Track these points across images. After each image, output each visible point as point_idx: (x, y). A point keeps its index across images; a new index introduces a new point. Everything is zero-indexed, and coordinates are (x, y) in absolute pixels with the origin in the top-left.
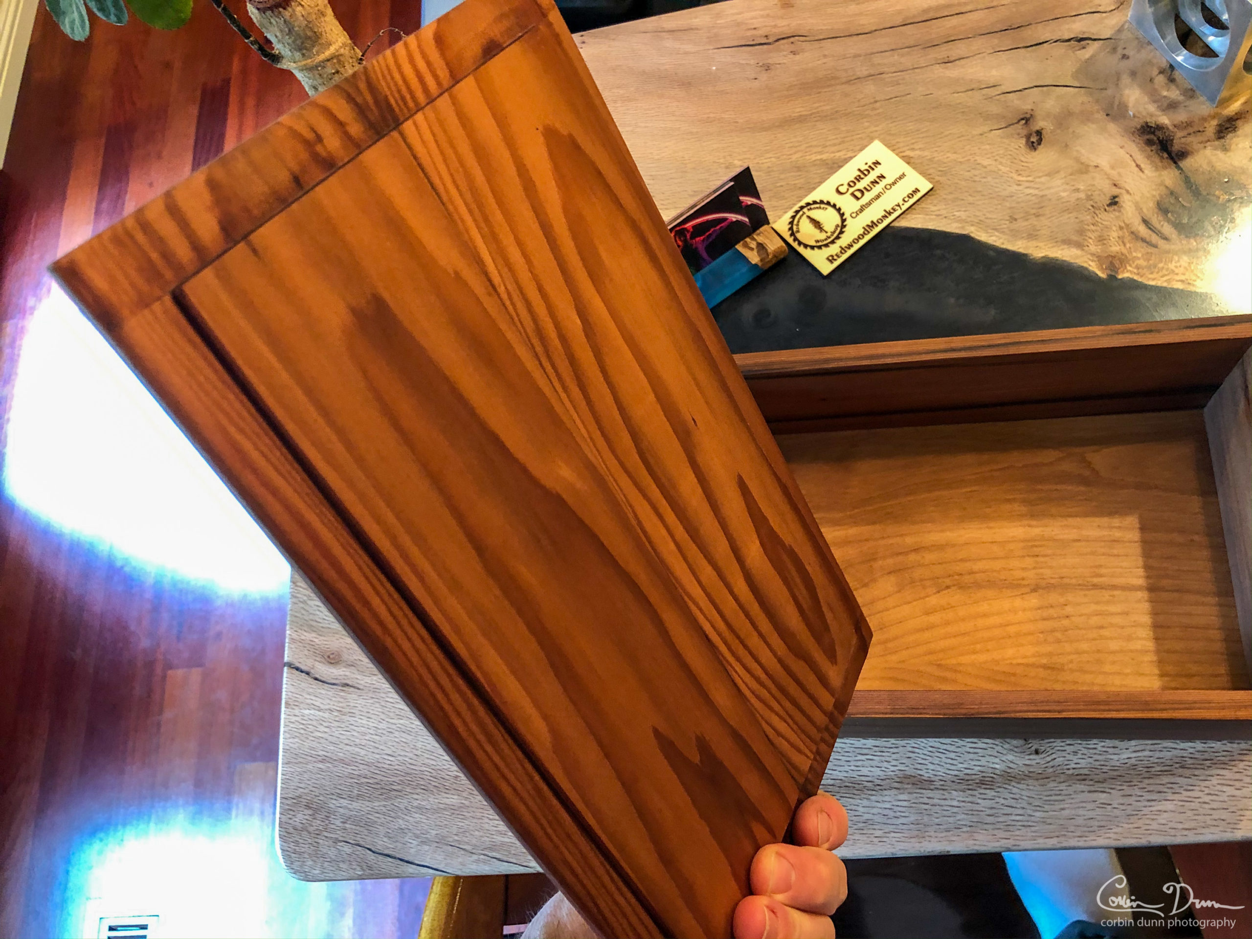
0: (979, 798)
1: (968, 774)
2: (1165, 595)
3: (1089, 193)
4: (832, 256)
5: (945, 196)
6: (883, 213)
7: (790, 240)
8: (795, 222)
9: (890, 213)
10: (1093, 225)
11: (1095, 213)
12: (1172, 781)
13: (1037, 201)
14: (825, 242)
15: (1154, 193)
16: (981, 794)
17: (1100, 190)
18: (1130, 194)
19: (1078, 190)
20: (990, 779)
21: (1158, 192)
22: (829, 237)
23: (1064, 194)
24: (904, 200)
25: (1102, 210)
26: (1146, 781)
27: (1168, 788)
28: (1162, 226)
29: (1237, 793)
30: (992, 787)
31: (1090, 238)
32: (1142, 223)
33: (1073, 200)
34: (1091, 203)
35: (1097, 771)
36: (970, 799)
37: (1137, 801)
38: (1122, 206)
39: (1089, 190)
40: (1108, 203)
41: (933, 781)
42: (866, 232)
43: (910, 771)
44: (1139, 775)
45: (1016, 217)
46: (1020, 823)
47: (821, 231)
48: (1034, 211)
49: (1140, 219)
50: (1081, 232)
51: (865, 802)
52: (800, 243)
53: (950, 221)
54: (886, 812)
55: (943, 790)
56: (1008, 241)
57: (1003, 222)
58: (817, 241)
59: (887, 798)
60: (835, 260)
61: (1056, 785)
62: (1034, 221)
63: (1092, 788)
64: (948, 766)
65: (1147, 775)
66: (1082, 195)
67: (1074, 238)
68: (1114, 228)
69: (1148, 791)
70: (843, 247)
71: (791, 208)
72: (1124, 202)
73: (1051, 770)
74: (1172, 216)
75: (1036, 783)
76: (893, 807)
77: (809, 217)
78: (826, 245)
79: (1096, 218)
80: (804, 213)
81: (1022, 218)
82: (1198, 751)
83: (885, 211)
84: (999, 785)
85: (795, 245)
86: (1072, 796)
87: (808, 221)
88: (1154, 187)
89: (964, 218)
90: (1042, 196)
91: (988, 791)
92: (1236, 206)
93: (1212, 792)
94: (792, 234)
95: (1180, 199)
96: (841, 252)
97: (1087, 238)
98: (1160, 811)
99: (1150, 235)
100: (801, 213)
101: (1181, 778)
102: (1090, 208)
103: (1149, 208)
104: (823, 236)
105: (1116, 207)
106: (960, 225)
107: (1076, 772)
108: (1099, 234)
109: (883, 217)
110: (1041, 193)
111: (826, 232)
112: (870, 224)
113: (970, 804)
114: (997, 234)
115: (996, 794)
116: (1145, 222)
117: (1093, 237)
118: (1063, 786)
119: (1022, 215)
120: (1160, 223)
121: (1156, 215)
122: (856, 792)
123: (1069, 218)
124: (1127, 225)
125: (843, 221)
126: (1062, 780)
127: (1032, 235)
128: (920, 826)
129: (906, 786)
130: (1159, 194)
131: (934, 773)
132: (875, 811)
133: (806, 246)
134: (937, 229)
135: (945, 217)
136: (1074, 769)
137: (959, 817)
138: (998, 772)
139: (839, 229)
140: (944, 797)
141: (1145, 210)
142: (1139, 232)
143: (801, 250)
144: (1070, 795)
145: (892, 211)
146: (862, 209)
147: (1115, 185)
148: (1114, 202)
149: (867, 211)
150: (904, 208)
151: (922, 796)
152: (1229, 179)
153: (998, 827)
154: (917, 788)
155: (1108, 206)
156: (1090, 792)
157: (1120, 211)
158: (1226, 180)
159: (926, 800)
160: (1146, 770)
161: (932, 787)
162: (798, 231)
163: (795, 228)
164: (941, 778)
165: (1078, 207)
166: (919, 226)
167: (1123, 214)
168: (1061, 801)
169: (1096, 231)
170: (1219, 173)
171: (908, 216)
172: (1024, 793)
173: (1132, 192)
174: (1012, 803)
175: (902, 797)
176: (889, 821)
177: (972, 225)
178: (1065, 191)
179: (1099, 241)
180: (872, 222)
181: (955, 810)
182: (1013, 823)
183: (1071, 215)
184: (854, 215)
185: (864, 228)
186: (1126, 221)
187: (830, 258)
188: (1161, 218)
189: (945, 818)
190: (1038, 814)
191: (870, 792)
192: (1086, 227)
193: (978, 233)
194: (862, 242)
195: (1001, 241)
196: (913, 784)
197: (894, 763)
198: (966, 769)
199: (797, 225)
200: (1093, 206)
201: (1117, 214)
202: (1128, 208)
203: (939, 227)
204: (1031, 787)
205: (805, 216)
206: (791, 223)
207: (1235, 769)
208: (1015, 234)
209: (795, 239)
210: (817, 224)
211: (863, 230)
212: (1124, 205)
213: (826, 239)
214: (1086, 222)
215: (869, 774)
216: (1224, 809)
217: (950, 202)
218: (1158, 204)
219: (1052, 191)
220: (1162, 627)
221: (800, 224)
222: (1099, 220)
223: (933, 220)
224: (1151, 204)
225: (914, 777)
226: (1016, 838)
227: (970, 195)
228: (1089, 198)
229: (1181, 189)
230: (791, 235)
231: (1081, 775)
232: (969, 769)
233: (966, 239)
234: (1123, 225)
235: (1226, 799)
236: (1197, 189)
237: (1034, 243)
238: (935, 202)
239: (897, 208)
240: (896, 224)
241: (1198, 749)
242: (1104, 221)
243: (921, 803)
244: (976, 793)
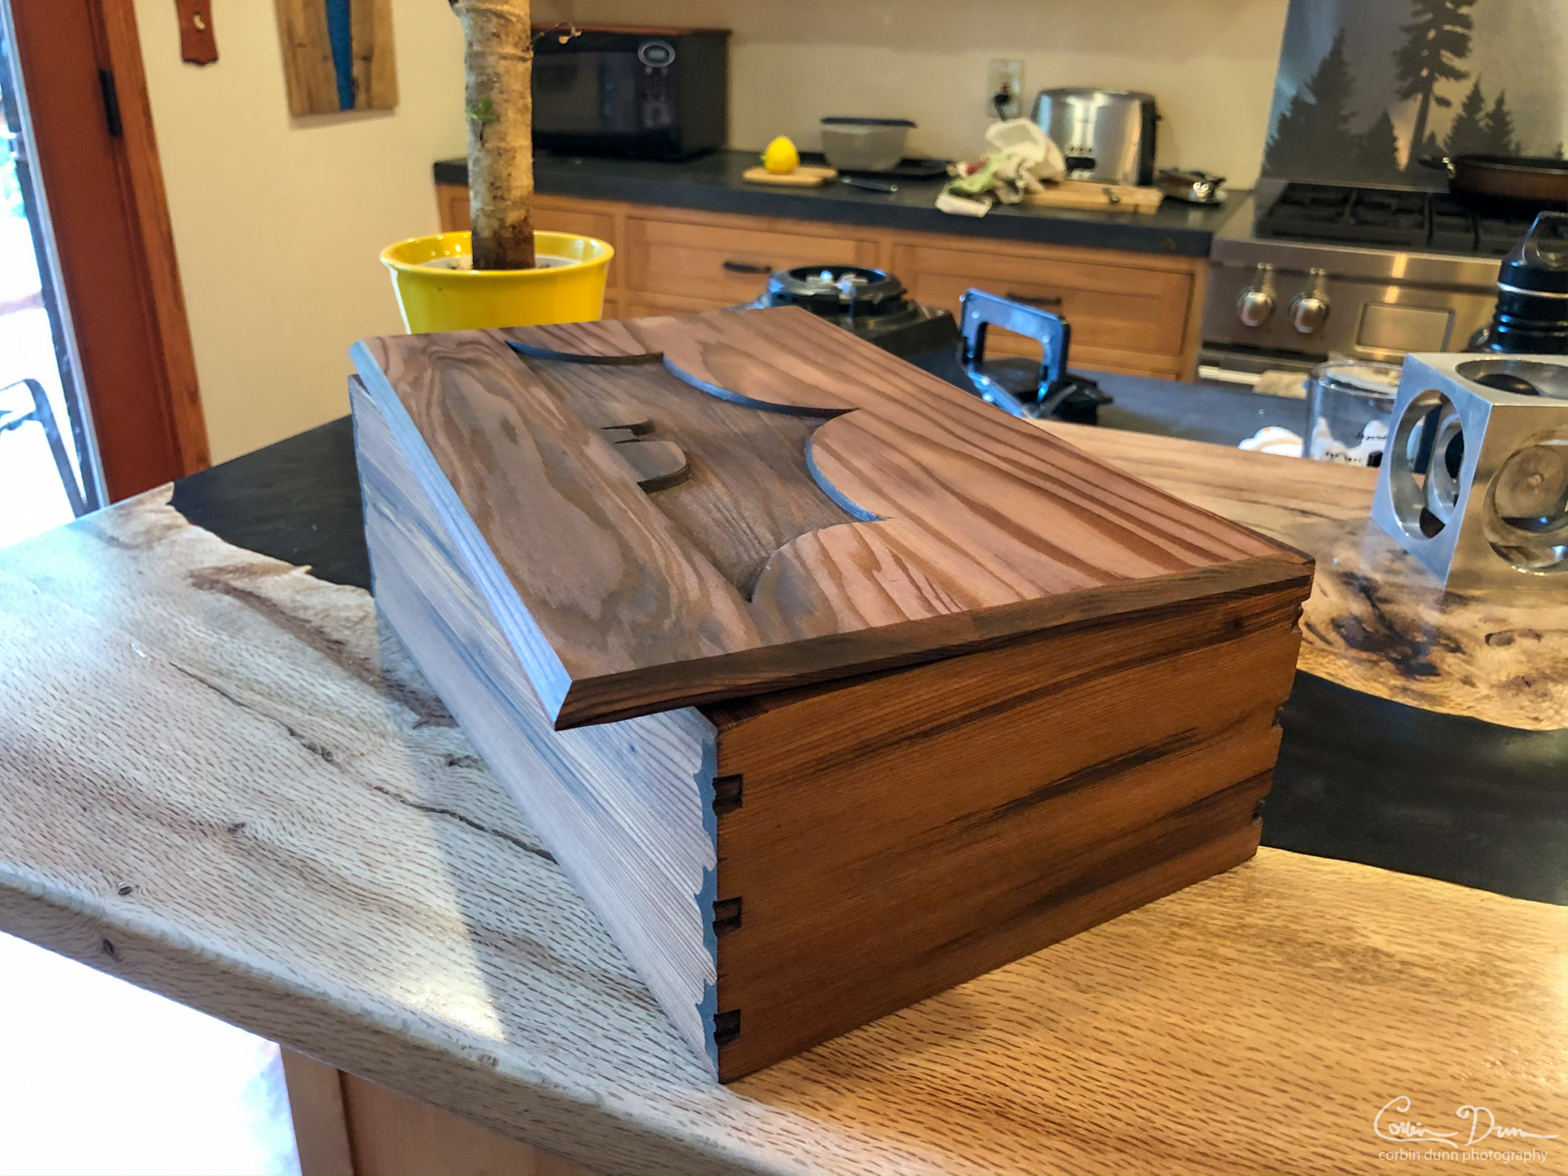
0: (615, 1012)
1: (626, 977)
16: (622, 1007)
26: (921, 1106)
27: (952, 1130)
30: (649, 1007)
35: (842, 1059)
36: (602, 1007)
37: (882, 1125)
41: (563, 963)
43: (539, 937)
44: (913, 1093)
46: (651, 1069)
51: (437, 943)
54: (451, 967)
55: (569, 978)
63: (814, 1075)
64: (605, 956)
69: (913, 1121)
82: (1044, 1105)
91: (636, 1009)
101: (989, 1128)
113: (592, 1013)
115: (645, 1015)
122: (434, 926)
129: (516, 952)
132: (438, 959)
137: (558, 1020)
140: (561, 988)
151: (527, 971)
153: (609, 1058)
154: (529, 960)
159: (527, 979)
160: (929, 1090)
161: (554, 968)
164: (580, 964)
174: (663, 1037)
175: (498, 961)
181: (561, 1009)
182: (640, 1064)
189: (535, 1012)
191: (455, 934)
196: (530, 953)
197: (527, 919)
198: (629, 969)
207: (1099, 1157)
215: (478, 916)
225: (540, 946)
226: (626, 1085)
241: (1046, 1101)
243: (515, 978)
244: (614, 1002)
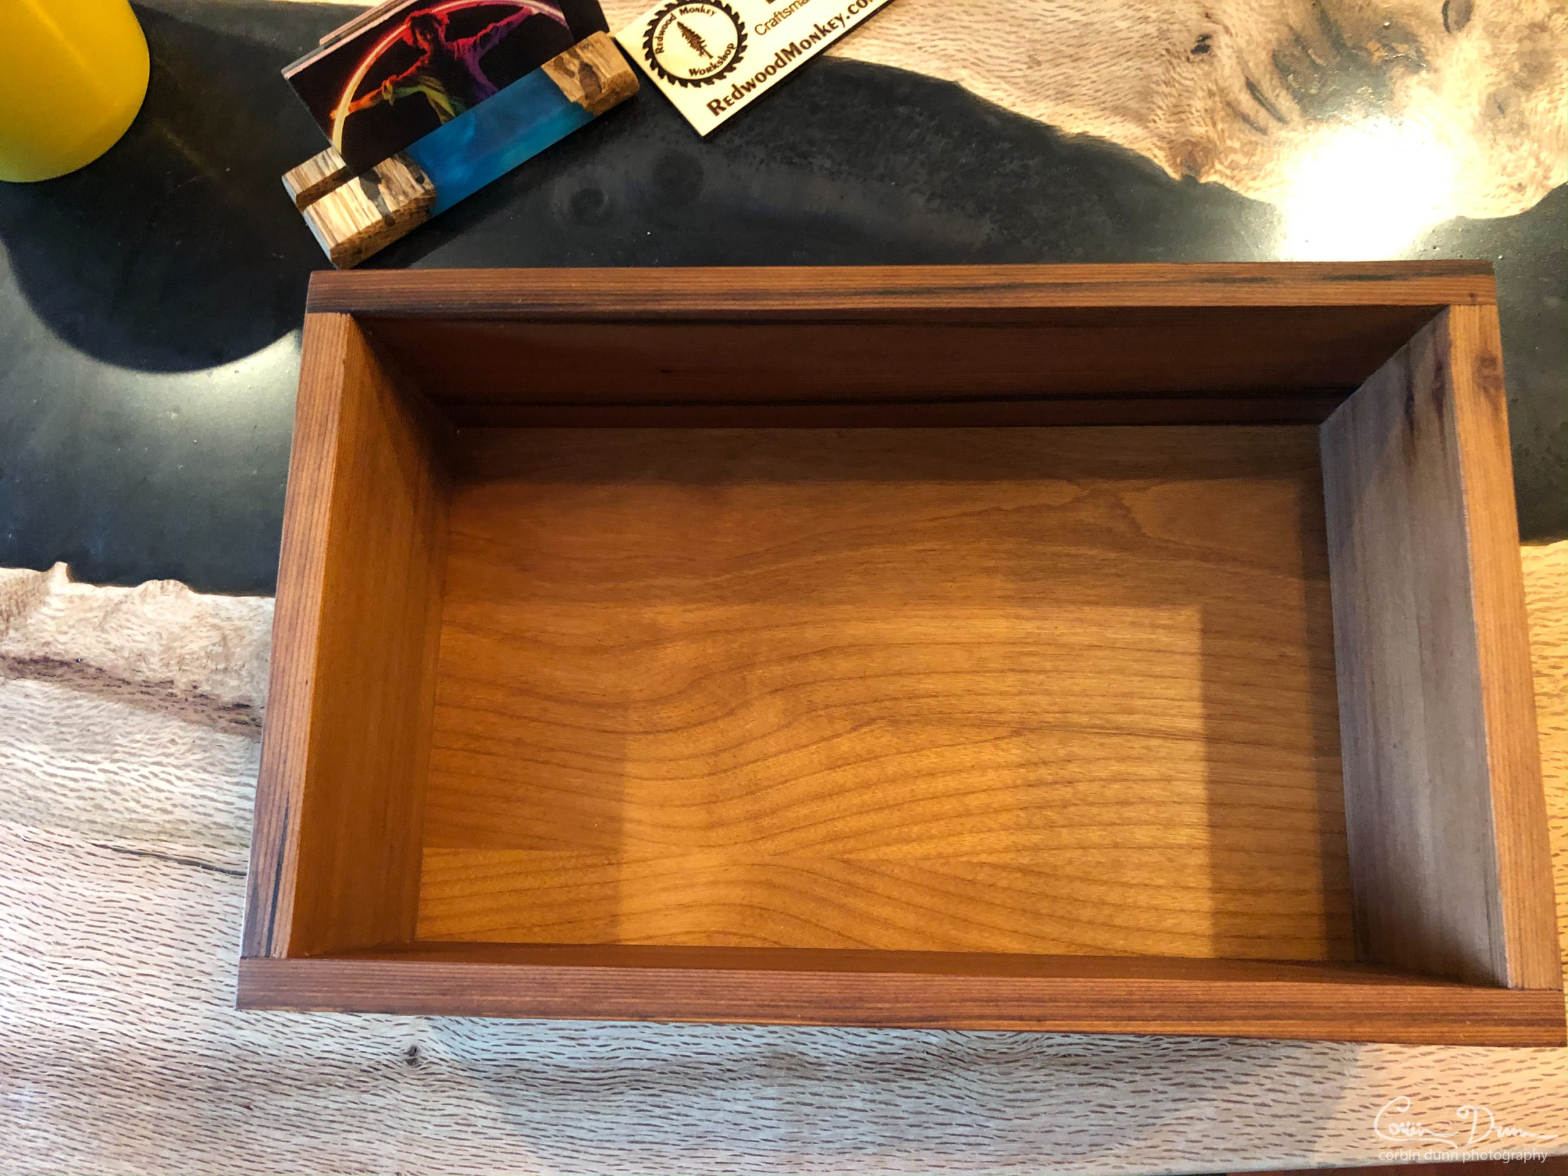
0: (899, 1095)
1: (882, 1053)
2: (1230, 750)
3: (1165, 26)
4: (717, 101)
5: (921, 10)
6: (814, 31)
7: (645, 65)
8: (657, 33)
9: (824, 32)
10: (1166, 84)
11: (1171, 64)
12: (1214, 1066)
13: (1076, 33)
14: (707, 75)
15: (1270, 35)
16: (903, 1088)
17: (1182, 23)
18: (1231, 35)
19: (1145, 19)
20: (920, 1062)
21: (1276, 35)
22: (715, 67)
23: (1122, 25)
24: (850, 9)
25: (1183, 59)
26: (1175, 1067)
27: (1206, 1078)
28: (1277, 96)
29: (1316, 1089)
30: (922, 1076)
31: (1160, 108)
32: (1245, 89)
33: (1136, 36)
34: (1165, 43)
35: (1097, 1050)
36: (886, 1096)
37: (1156, 1101)
38: (1215, 56)
39: (1165, 21)
40: (1193, 46)
41: (824, 1065)
42: (780, 63)
43: (784, 1046)
44: (1163, 1056)
45: (1040, 59)
46: (964, 1140)
47: (701, 54)
48: (1070, 51)
49: (1243, 80)
50: (1145, 95)
51: (704, 1101)
52: (662, 73)
53: (926, 56)
54: (739, 1118)
55: (839, 1079)
56: (1024, 101)
57: (1018, 66)
58: (693, 72)
59: (741, 1095)
60: (723, 109)
61: (1028, 1074)
62: (1067, 68)
63: (1086, 1079)
64: (851, 1039)
65: (1176, 1056)
66: (1152, 29)
67: (1133, 104)
68: (1200, 94)
69: (1175, 1085)
70: (738, 86)
71: (652, 6)
72: (1220, 48)
73: (1023, 1047)
74: (1295, 79)
75: (994, 1070)
76: (750, 1110)
77: (680, 25)
78: (709, 81)
79: (1172, 73)
80: (673, 18)
81: (1048, 61)
83: (816, 26)
84: (933, 1072)
85: (653, 75)
86: (1053, 1093)
87: (679, 32)
88: (1270, 26)
89: (950, 52)
90: (1086, 25)
91: (914, 1084)
92: (1398, 71)
93: (1277, 1087)
94: (650, 55)
95: (1310, 51)
96: (733, 95)
97: (1154, 107)
98: (1191, 1118)
99: (1257, 112)
100: (668, 17)
101: (1231, 1062)
102: (1164, 52)
103: (1259, 62)
104: (703, 63)
105: (1205, 56)
106: (945, 65)
107: (1062, 1051)
108: (1174, 101)
109: (811, 36)
110: (1084, 19)
111: (711, 57)
112: (788, 49)
113: (883, 1106)
114: (1005, 86)
115: (925, 1088)
116: (1252, 87)
117: (1164, 107)
118: (1039, 1076)
119: (1049, 56)
120: (1273, 91)
121: (1268, 76)
122: (688, 1082)
123: (1128, 68)
124: (1222, 90)
125: (742, 38)
126: (1038, 1065)
127: (1063, 95)
128: (794, 1144)
129: (776, 1073)
130: (1278, 40)
131: (826, 1049)
132: (720, 1116)
133: (672, 79)
134: (905, 68)
135: (920, 48)
136: (1060, 1045)
137: (863, 1128)
138: (935, 1051)
139: (733, 52)
140: (840, 1093)
141: (1251, 64)
142: (1239, 103)
143: (663, 84)
144: (1050, 1090)
145: (828, 28)
146: (775, 21)
147: (1207, 16)
148: (1203, 46)
149: (784, 23)
150: (850, 24)
151: (801, 1090)
152: (1391, 22)
153: (927, 1146)
154: (794, 1076)
155: (1193, 52)
156: (1081, 1085)
157: (1211, 64)
158: (1387, 24)
159: (808, 1099)
160: (1175, 1046)
161: (820, 1075)
162: (660, 51)
163: (655, 42)
164: (836, 1059)
165: (1142, 51)
166: (874, 60)
167: (1216, 69)
168: (1034, 1101)
169: (1171, 95)
170: (1375, 12)
171: (856, 40)
172: (975, 1087)
173: (1233, 32)
174: (954, 1104)
175: (770, 1092)
176: (743, 1135)
177: (964, 67)
178: (1124, 17)
179: (1174, 114)
180: (792, 45)
181: (856, 1116)
182: (952, 1139)
183: (1129, 63)
184: (761, 29)
185: (777, 54)
186: (1221, 82)
187: (714, 105)
188: (1276, 82)
189: (839, 1131)
190: (992, 1124)
191: (714, 1083)
192: (1153, 86)
193: (973, 82)
194: (772, 81)
195: (1012, 99)
196: (788, 1069)
198: (880, 1043)
199: (660, 38)
200: (1167, 50)
201: (1206, 68)
202: (1225, 60)
203: (907, 64)
204: (987, 1078)
205: (674, 23)
206: (649, 34)
208: (1035, 90)
209: (655, 65)
210: (695, 40)
211: (776, 58)
212: (1219, 53)
213: (709, 70)
214: (1155, 79)
215: (715, 1050)
216: (1292, 1116)
217: (929, 22)
218: (1274, 56)
219: (1102, 16)
220: (1221, 805)
221: (665, 36)
222: (1176, 77)
223: (899, 51)
224: (1263, 56)
225: (791, 1056)
226: (956, 1164)
227: (965, 12)
228: (1163, 35)
229: (1311, 31)
230: (647, 56)
231: (1070, 1055)
232: (885, 1043)
233: (950, 92)
234: (1214, 88)
235: (1298, 1099)
236: (1339, 35)
237: (1066, 108)
238: (905, 18)
239: (838, 23)
240: (835, 53)
242: (1186, 78)
243: (798, 1103)
244: (893, 1086)
